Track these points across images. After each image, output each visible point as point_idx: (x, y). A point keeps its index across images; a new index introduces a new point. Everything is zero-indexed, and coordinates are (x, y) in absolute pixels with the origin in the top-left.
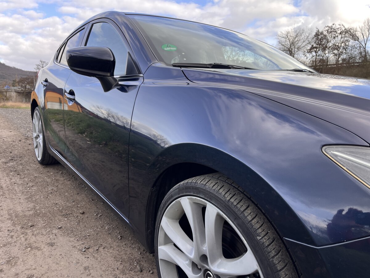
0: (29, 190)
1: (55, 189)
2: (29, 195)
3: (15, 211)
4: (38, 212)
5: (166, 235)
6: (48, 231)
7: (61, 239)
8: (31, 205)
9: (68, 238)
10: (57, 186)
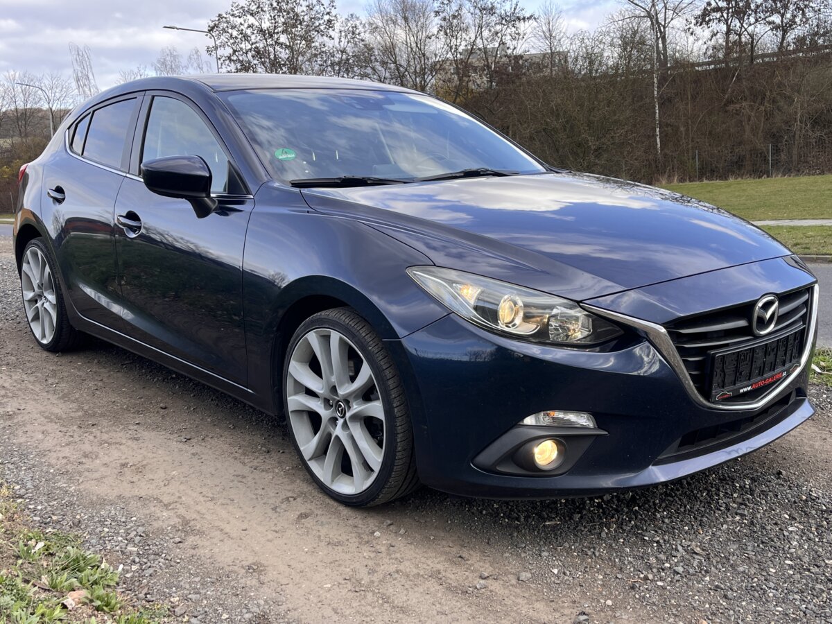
0: (57, 388)
1: (100, 384)
2: (61, 394)
3: (52, 414)
4: (90, 412)
5: (296, 381)
6: (121, 428)
7: (146, 433)
8: (74, 405)
9: (155, 433)
10: (102, 380)
